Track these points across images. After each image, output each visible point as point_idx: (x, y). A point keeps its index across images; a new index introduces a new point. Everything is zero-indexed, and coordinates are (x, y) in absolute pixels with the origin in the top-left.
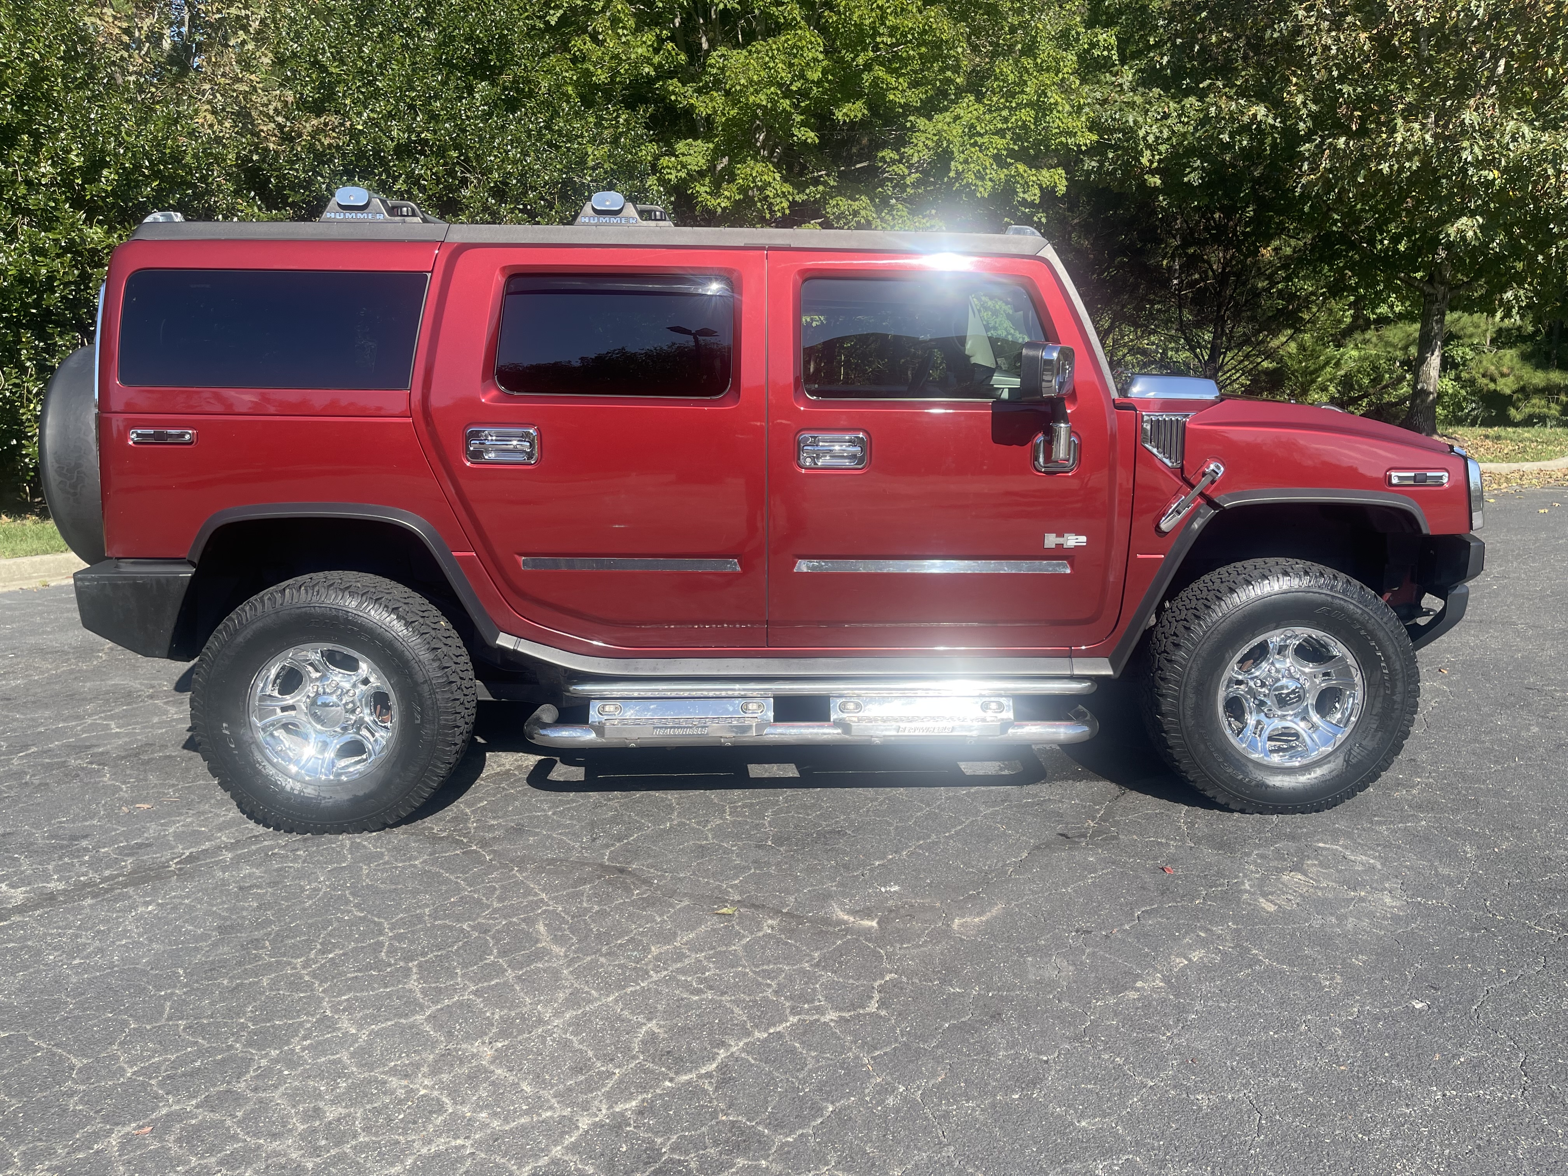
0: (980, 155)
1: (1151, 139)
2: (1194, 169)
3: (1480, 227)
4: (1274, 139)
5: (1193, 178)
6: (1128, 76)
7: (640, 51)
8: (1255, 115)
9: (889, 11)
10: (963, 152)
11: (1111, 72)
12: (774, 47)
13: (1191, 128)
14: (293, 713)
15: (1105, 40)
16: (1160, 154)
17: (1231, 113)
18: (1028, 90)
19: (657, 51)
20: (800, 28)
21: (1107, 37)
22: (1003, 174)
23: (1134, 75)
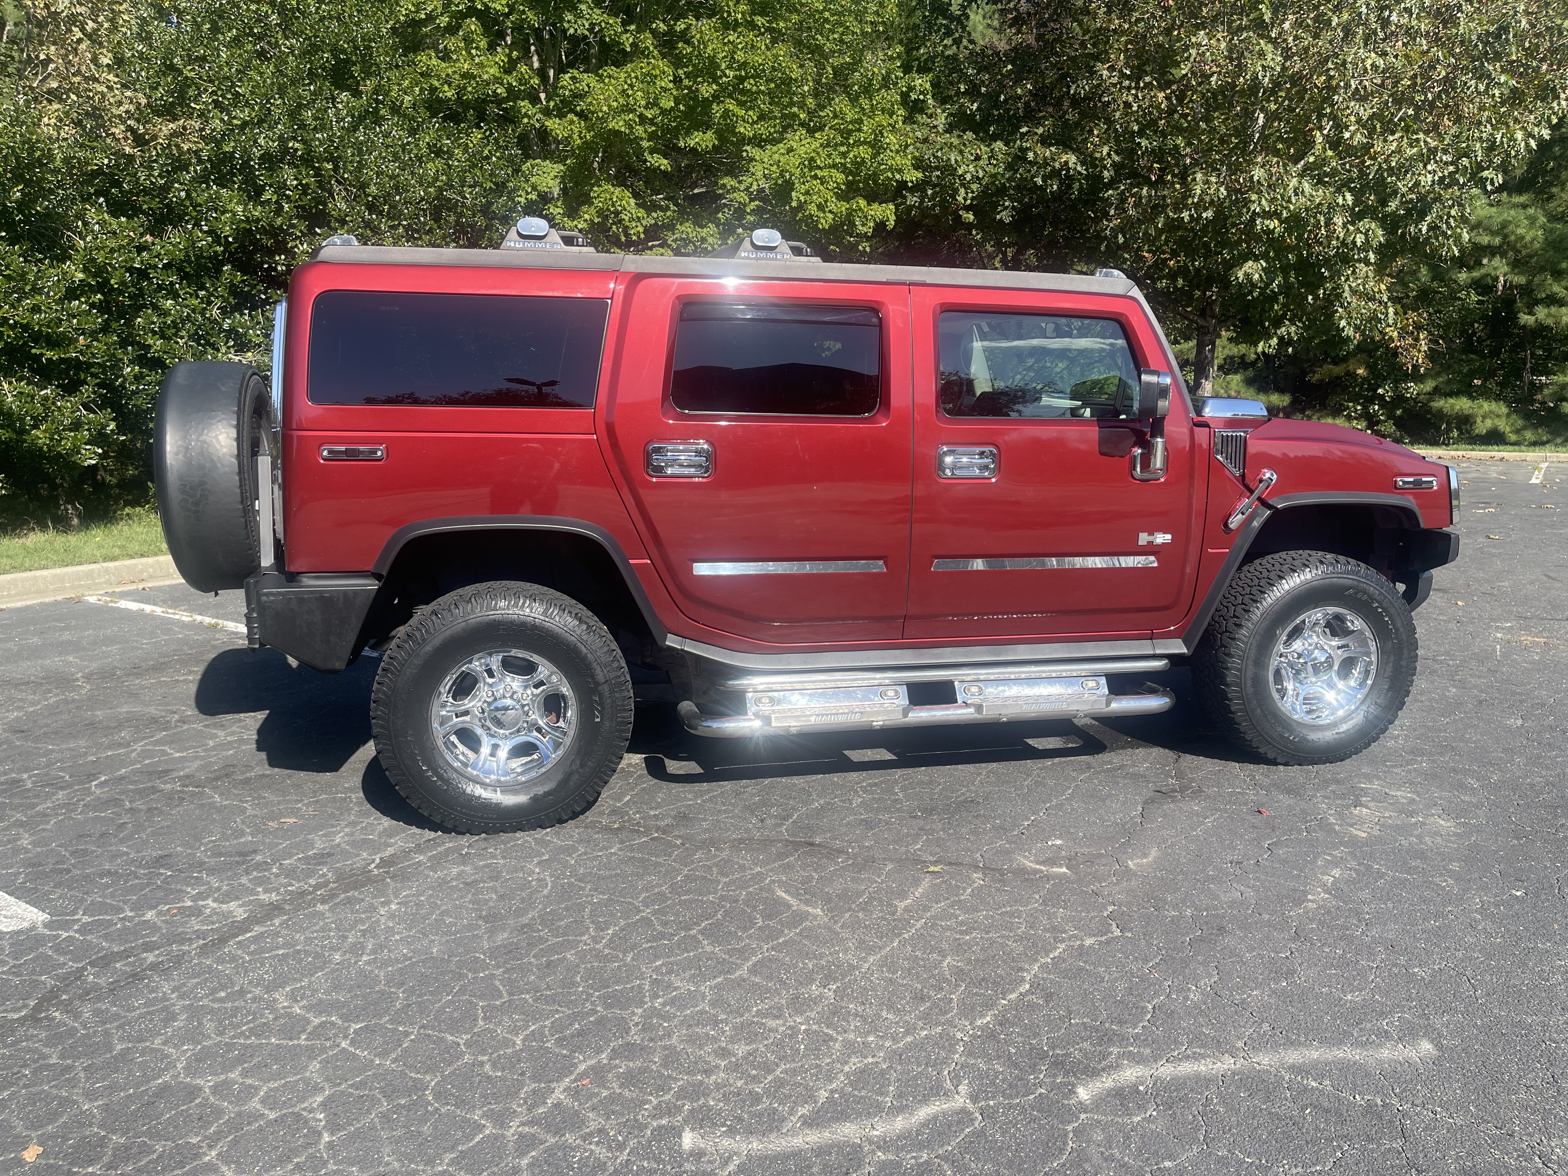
0: (821, 188)
1: (967, 178)
2: (1006, 208)
3: (1263, 269)
4: (1081, 183)
5: (1005, 216)
6: (941, 120)
7: (492, 71)
8: (1066, 163)
9: (740, 46)
10: (804, 183)
11: (927, 115)
12: (633, 75)
13: (1001, 170)
14: (467, 718)
15: (921, 85)
16: (973, 192)
17: (1045, 158)
18: (865, 128)
19: (508, 72)
20: (654, 58)
21: (922, 82)
22: (843, 206)
23: (946, 118)
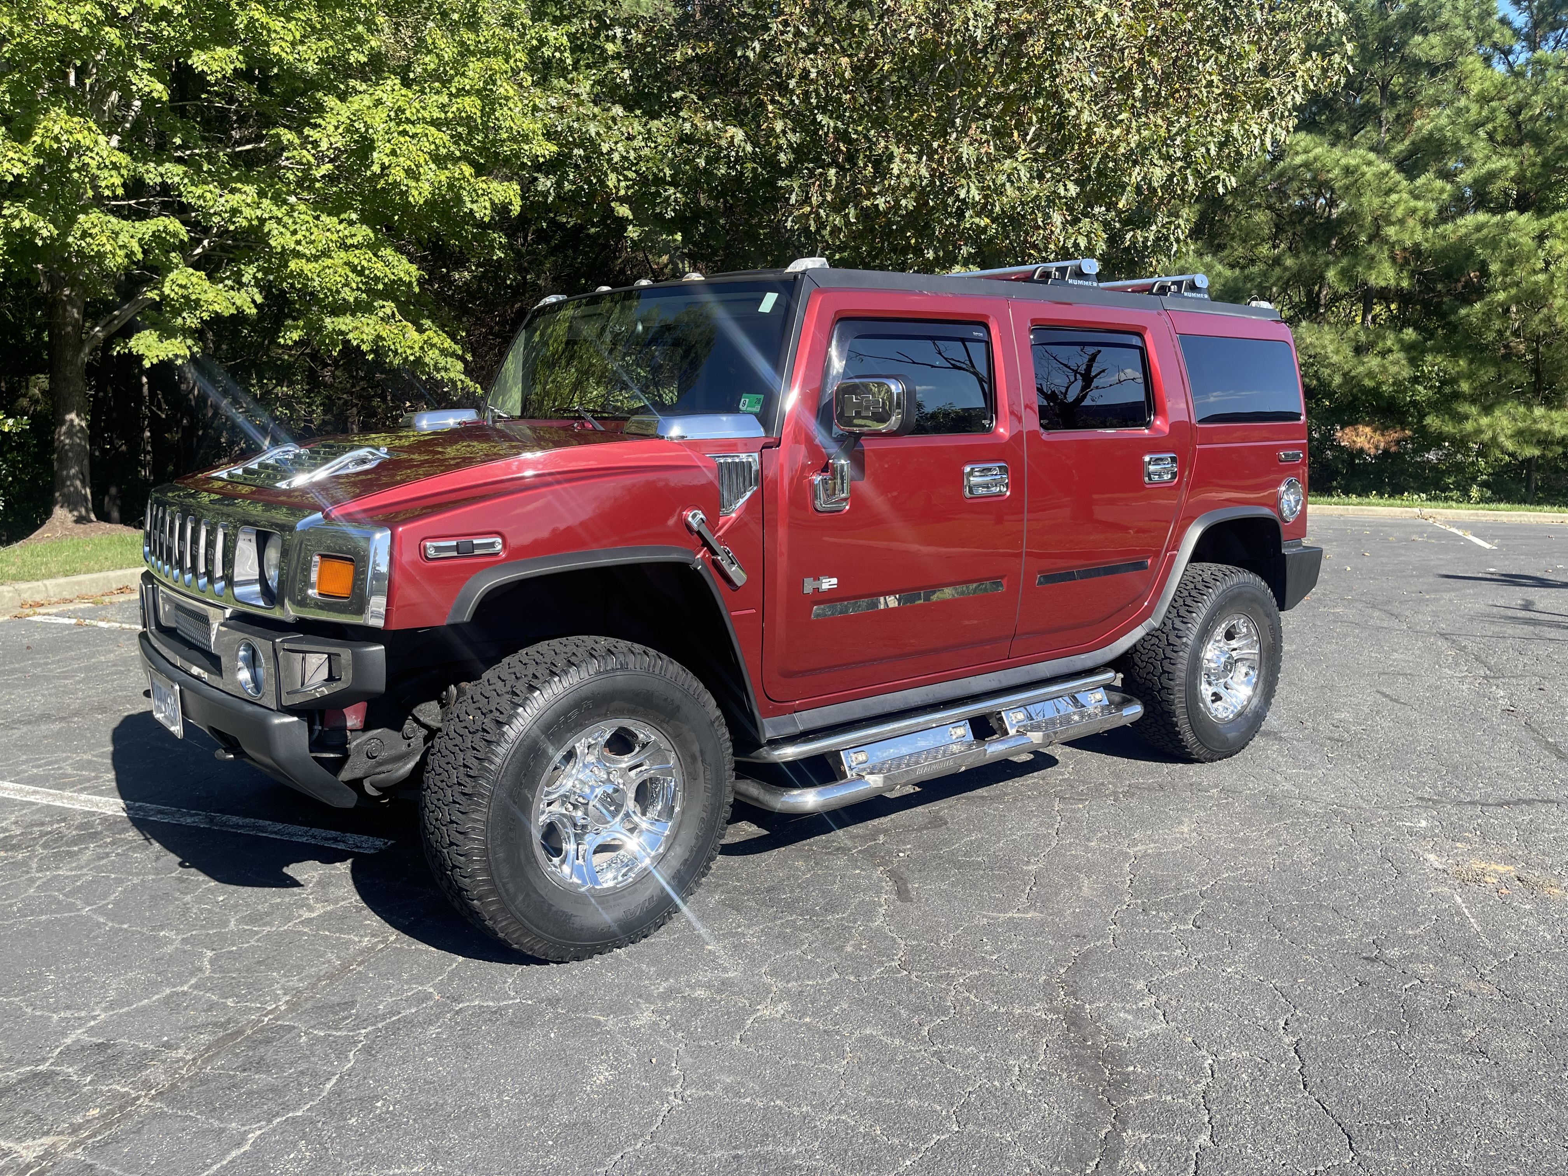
0: (413, 148)
1: (616, 157)
4: (754, 169)
5: (666, 209)
8: (732, 140)
10: (389, 141)
11: (566, 79)
15: (556, 39)
16: (626, 179)
17: (707, 133)
18: (471, 74)
21: (557, 35)
22: (443, 175)
